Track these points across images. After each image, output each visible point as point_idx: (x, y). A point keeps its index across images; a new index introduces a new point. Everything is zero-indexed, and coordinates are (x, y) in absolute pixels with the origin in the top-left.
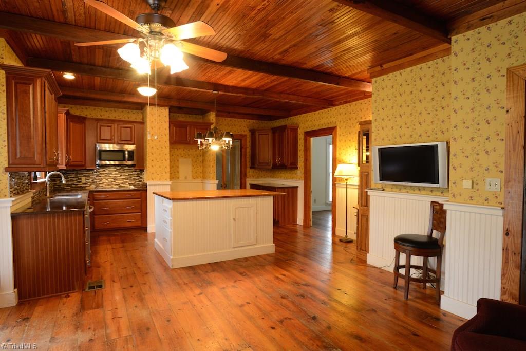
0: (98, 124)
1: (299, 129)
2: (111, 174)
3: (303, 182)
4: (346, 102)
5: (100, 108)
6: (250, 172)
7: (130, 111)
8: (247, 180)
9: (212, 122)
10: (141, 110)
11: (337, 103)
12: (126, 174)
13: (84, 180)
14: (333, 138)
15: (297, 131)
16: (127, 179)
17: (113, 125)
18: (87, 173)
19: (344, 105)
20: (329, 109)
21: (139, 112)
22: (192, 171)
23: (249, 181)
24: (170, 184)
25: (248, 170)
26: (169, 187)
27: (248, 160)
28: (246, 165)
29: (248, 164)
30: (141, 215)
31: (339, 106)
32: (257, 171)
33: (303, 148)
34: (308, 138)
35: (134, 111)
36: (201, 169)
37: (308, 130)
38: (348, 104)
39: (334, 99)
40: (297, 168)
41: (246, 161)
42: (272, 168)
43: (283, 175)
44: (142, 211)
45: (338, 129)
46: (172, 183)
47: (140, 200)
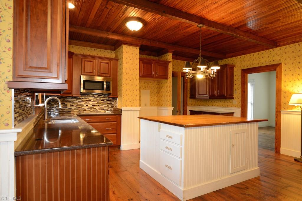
0: (83, 59)
1: (235, 68)
2: (91, 101)
3: (240, 109)
4: (294, 42)
5: (83, 47)
6: (190, 101)
7: (106, 51)
8: (188, 107)
9: (169, 60)
10: (115, 50)
11: (282, 44)
12: (103, 101)
13: (69, 106)
14: (277, 73)
15: (233, 69)
16: (102, 105)
17: (94, 60)
18: (72, 100)
19: (292, 45)
20: (271, 50)
21: (113, 51)
22: (150, 100)
23: (189, 108)
24: (140, 109)
25: (188, 99)
26: (138, 112)
27: (189, 92)
28: (187, 95)
29: (189, 96)
30: (117, 136)
31: (285, 47)
32: (194, 101)
33: (240, 82)
34: (246, 74)
35: (109, 51)
36: (156, 99)
37: (246, 68)
38: (296, 44)
39: (277, 41)
40: (233, 98)
41: (187, 93)
42: (210, 98)
43: (217, 104)
44: (117, 131)
45: (283, 65)
46: (141, 109)
47: (116, 123)
